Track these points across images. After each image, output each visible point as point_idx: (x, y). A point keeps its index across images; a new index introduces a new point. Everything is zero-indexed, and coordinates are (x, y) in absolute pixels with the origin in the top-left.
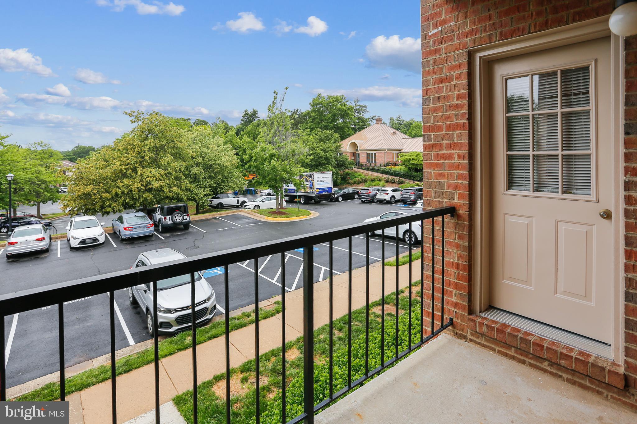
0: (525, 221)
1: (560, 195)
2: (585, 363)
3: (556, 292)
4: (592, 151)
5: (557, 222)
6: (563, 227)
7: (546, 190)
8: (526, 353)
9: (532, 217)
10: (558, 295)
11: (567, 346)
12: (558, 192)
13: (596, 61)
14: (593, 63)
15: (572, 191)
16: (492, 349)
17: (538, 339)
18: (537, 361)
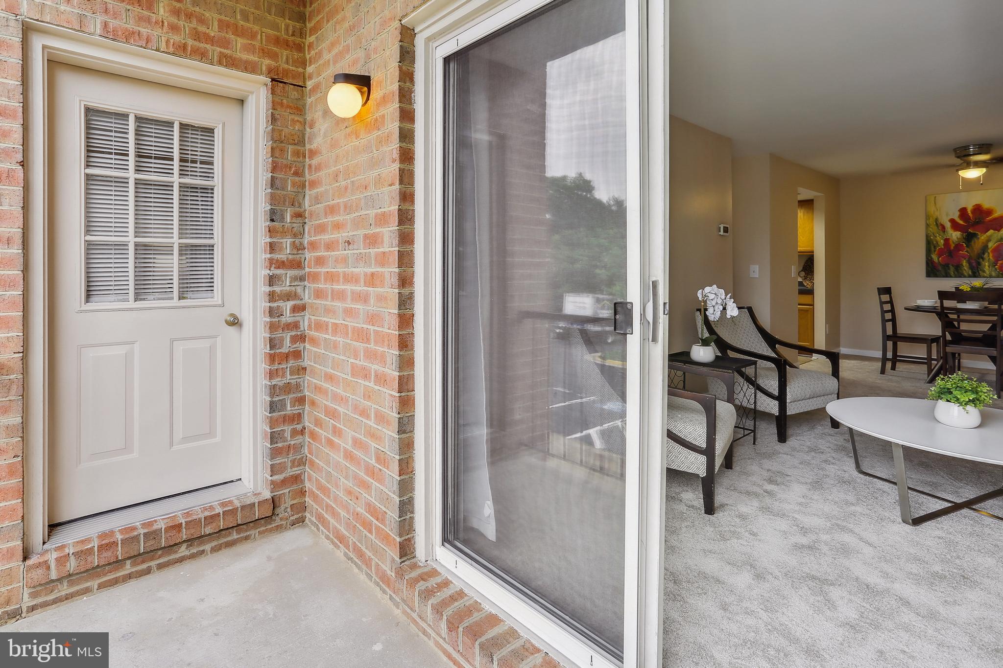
0: (121, 350)
1: (175, 302)
2: (234, 512)
3: (171, 444)
4: (217, 240)
5: (172, 341)
6: (179, 347)
7: (151, 297)
8: (150, 554)
9: (133, 343)
10: (175, 448)
11: (203, 508)
12: (172, 298)
13: (224, 124)
14: (221, 126)
15: (188, 296)
16: (87, 591)
17: (166, 521)
18: (170, 554)
